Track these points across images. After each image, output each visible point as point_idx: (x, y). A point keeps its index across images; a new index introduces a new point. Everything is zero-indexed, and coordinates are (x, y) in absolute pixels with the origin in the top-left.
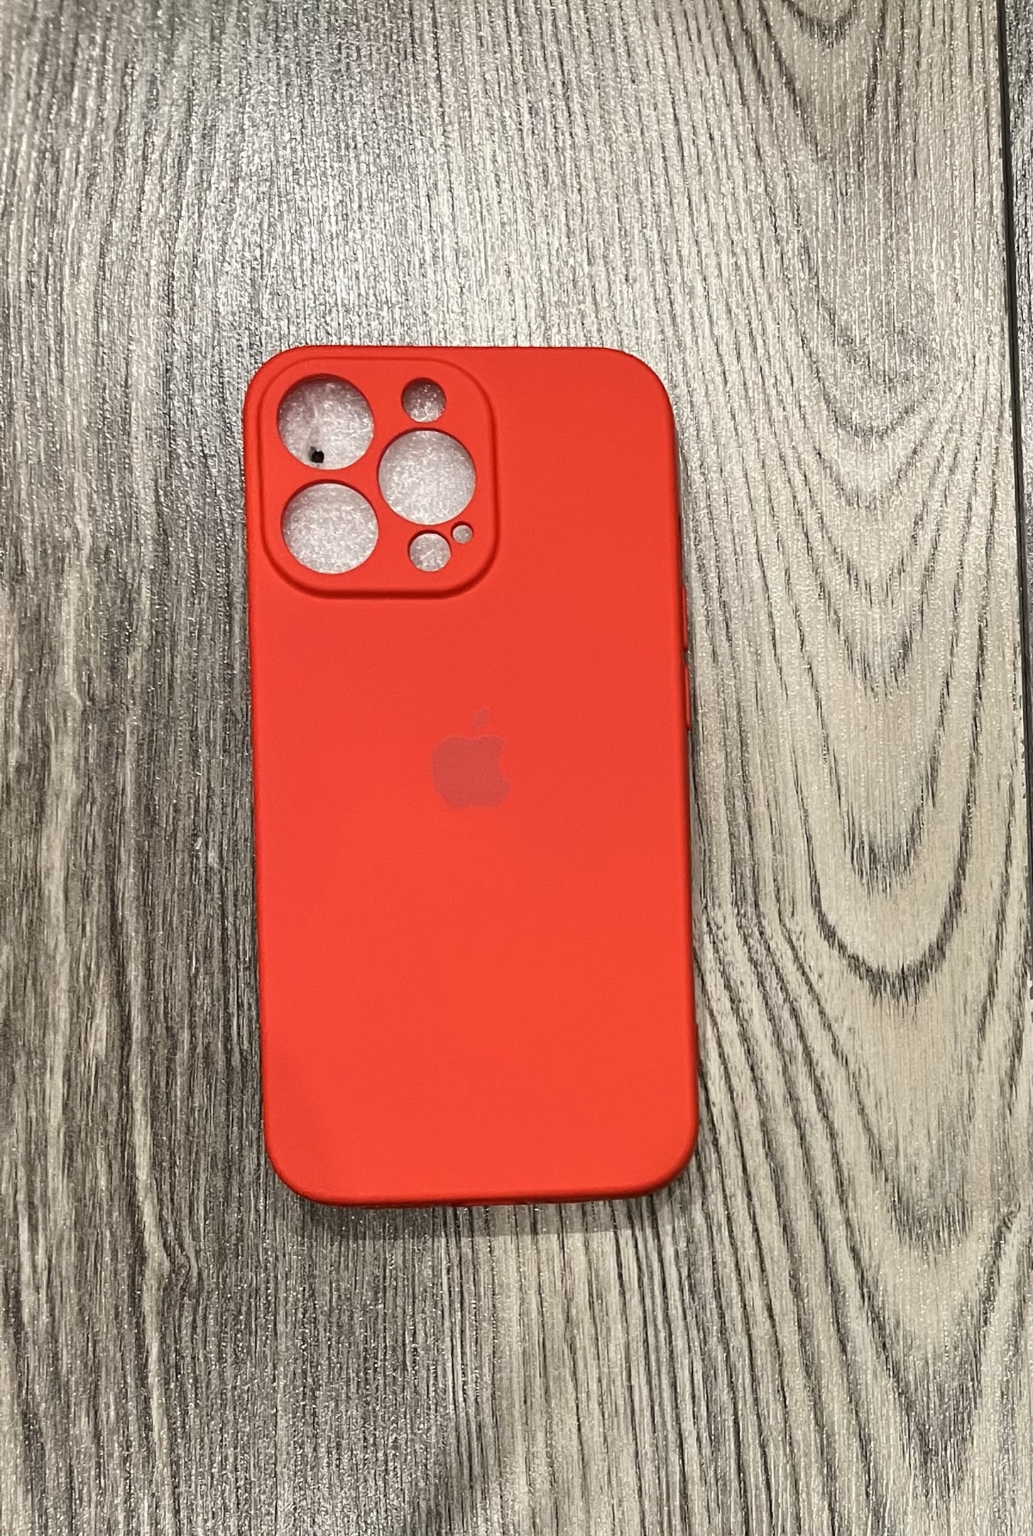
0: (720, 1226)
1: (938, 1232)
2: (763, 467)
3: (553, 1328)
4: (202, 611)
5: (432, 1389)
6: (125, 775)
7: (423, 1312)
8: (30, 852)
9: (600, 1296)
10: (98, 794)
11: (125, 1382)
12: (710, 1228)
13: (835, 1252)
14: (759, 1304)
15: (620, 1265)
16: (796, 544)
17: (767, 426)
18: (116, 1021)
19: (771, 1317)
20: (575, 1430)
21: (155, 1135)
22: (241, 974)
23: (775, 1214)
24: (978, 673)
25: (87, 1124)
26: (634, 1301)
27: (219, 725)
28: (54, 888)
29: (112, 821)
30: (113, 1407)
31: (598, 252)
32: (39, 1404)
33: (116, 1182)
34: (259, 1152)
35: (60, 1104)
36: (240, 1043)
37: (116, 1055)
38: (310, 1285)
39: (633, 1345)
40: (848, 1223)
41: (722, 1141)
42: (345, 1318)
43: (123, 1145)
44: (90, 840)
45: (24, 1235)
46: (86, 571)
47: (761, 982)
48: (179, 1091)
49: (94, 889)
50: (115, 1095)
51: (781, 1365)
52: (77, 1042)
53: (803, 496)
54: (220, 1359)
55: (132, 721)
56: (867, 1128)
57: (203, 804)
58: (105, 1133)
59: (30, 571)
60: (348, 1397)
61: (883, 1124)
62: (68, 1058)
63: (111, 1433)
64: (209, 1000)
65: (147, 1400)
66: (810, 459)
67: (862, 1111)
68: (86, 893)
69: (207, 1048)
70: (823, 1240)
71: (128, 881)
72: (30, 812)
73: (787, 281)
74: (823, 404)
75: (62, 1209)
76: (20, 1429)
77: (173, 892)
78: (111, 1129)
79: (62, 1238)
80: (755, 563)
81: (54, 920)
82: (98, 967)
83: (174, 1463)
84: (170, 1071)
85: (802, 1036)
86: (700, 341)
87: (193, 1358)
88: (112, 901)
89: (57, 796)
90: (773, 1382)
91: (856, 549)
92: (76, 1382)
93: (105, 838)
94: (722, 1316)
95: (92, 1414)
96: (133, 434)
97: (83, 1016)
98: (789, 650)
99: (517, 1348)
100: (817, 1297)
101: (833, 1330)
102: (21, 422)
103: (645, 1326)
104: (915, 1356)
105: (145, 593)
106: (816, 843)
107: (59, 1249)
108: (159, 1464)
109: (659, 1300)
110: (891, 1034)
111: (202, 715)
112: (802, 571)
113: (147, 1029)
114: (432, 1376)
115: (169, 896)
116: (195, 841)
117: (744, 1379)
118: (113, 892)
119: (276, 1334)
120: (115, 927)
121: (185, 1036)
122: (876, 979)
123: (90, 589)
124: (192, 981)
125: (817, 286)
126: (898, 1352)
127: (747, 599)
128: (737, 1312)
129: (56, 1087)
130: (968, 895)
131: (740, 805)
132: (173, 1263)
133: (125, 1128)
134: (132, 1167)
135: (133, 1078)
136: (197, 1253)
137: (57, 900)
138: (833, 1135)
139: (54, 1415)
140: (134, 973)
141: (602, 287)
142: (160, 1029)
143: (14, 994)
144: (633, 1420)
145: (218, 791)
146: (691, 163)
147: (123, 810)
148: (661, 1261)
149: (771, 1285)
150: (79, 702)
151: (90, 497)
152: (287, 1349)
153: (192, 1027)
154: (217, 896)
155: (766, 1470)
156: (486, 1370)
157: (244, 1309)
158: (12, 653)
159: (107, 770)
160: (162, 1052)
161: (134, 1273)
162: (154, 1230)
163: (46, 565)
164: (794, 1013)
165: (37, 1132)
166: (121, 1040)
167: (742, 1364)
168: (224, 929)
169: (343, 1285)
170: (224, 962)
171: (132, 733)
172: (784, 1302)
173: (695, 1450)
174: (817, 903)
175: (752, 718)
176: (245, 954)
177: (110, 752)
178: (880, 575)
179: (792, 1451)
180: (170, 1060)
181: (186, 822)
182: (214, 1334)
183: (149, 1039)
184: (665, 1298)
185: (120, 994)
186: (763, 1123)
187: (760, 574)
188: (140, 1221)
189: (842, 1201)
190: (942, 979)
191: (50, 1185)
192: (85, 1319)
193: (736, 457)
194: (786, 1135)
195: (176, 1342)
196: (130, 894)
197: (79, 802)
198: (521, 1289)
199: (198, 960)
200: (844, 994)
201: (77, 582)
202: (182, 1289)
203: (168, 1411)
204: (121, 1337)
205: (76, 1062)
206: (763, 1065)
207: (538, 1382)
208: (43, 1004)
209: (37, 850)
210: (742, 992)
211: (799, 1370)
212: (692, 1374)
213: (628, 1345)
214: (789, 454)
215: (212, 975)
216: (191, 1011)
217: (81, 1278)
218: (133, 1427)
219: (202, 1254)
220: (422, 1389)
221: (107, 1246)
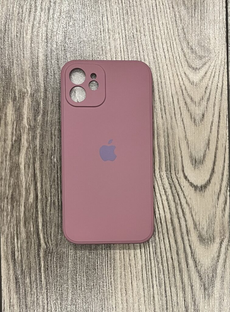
0: (162, 240)
1: (208, 242)
2: (173, 76)
3: (126, 261)
4: (53, 107)
5: (101, 274)
6: (37, 142)
7: (99, 257)
8: (17, 158)
9: (136, 255)
10: (31, 146)
11: (37, 272)
12: (159, 241)
13: (186, 246)
14: (170, 257)
16: (180, 93)
17: (174, 67)
18: (35, 195)
19: (172, 260)
20: (131, 283)
21: (43, 219)
23: (173, 238)
24: (219, 121)
25: (29, 217)
27: (57, 132)
28: (22, 167)
29: (34, 152)
30: (34, 277)
31: (138, 30)
32: (19, 276)
33: (35, 229)
35: (23, 213)
37: (35, 202)
38: (76, 251)
39: (143, 265)
40: (189, 240)
41: (162, 222)
42: (83, 258)
43: (36, 221)
44: (30, 156)
45: (16, 240)
46: (29, 99)
47: (171, 188)
48: (48, 210)
49: (31, 166)
50: (35, 211)
51: (174, 270)
52: (27, 199)
53: (182, 83)
54: (56, 267)
55: (38, 131)
56: (193, 220)
57: (53, 148)
58: (33, 219)
59: (17, 99)
60: (83, 275)
61: (197, 219)
62: (25, 203)
63: (33, 282)
64: (54, 191)
65: (41, 275)
66: (183, 75)
67: (192, 216)
68: (29, 167)
69: (54, 201)
70: (184, 243)
71: (37, 165)
72: (17, 150)
73: (179, 36)
74: (186, 63)
75: (23, 235)
76: (15, 281)
78: (34, 218)
79: (23, 241)
80: (171, 97)
81: (22, 173)
82: (31, 183)
83: (47, 289)
84: (46, 206)
85: (180, 200)
86: (160, 49)
87: (51, 267)
88: (34, 169)
89: (23, 147)
90: (173, 273)
91: (193, 94)
92: (26, 271)
93: (33, 156)
94: (162, 259)
95: (29, 278)
96: (39, 69)
97: (28, 194)
98: (178, 116)
99: (119, 265)
100: (182, 255)
101: (185, 262)
102: (15, 66)
103: (146, 261)
104: (203, 268)
105: (42, 103)
106: (183, 158)
107: (23, 243)
108: (44, 289)
109: (149, 256)
110: (199, 199)
111: (53, 130)
112: (181, 98)
113: (41, 197)
114: (101, 271)
115: (46, 168)
116: (52, 156)
117: (166, 273)
118: (34, 167)
119: (68, 262)
120: (35, 175)
122: (196, 187)
123: (30, 103)
124: (51, 186)
125: (185, 37)
126: (199, 268)
127: (169, 105)
128: (165, 258)
129: (22, 209)
130: (216, 169)
132: (47, 246)
133: (37, 217)
134: (38, 226)
135: (38, 207)
136: (52, 244)
137: (23, 169)
138: (186, 221)
139: (22, 278)
140: (39, 185)
141: (139, 37)
142: (44, 196)
143: (14, 189)
144: (143, 281)
145: (56, 146)
146: (159, 10)
147: (37, 150)
148: (149, 247)
149: (172, 253)
150: (28, 127)
151: (30, 82)
152: (71, 265)
153: (51, 196)
154: (56, 168)
155: (171, 292)
156: (112, 270)
157: (62, 256)
158: (14, 116)
159: (33, 141)
160: (45, 202)
161: (38, 249)
162: (43, 239)
163: (21, 97)
164: (178, 195)
165: (18, 218)
166: (36, 199)
167: (166, 269)
168: (58, 176)
170: (58, 183)
171: (39, 133)
172: (175, 257)
173: (156, 287)
174: (183, 171)
175: (170, 131)
177: (34, 138)
178: (198, 100)
179: (176, 288)
180: (46, 203)
181: (50, 152)
182: (55, 262)
183: (42, 199)
184: (150, 255)
185: (36, 189)
186: (171, 218)
187: (172, 100)
188: (40, 237)
189: (188, 235)
190: (210, 188)
191: (21, 230)
192: (28, 258)
193: (167, 74)
194: (176, 221)
195: (47, 263)
196: (38, 168)
197: (27, 148)
198: (120, 253)
199: (52, 182)
200: (189, 191)
201: (27, 101)
202: (49, 252)
203: (45, 278)
204: (36, 262)
205: (27, 203)
206: (171, 206)
207: (123, 273)
208: (20, 191)
209: (19, 158)
210: (167, 190)
211: (178, 271)
212: (155, 271)
213: (142, 265)
214: (179, 73)
215: (55, 185)
216: (51, 193)
217: (27, 249)
218: (38, 281)
219: (53, 245)
220: (99, 274)
221: (33, 243)
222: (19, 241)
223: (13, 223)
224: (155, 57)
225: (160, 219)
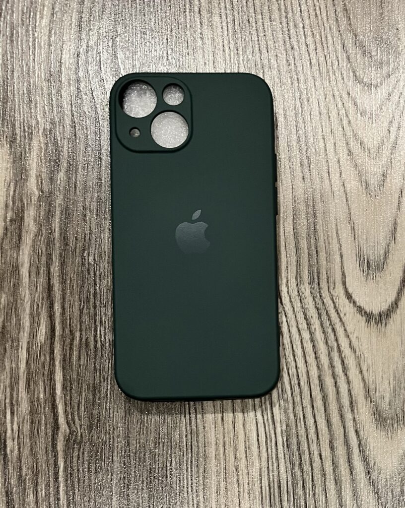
0: (300, 420)
1: (393, 424)
2: (326, 99)
3: (229, 461)
4: (89, 155)
5: (178, 486)
6: (55, 224)
7: (175, 453)
8: (15, 256)
9: (249, 448)
10: (44, 232)
11: (49, 480)
12: (296, 420)
13: (348, 432)
14: (316, 453)
15: (258, 435)
16: (339, 133)
18: (49, 327)
19: (321, 459)
20: (238, 505)
21: (64, 375)
22: (102, 308)
23: (324, 415)
25: (36, 371)
26: (264, 450)
27: (95, 204)
28: (24, 271)
29: (50, 243)
30: (44, 490)
31: (259, 9)
32: (13, 488)
33: (47, 395)
34: (107, 384)
35: (25, 362)
36: (101, 337)
37: (48, 342)
38: (128, 441)
39: (263, 469)
40: (354, 420)
41: (302, 384)
42: (142, 455)
43: (51, 380)
44: (40, 251)
45: (8, 417)
46: (41, 138)
47: (320, 317)
48: (75, 358)
49: (42, 271)
50: (48, 358)
51: (325, 480)
52: (33, 335)
54: (89, 471)
55: (59, 201)
56: (364, 380)
57: (88, 237)
58: (43, 375)
59: (18, 138)
60: (142, 489)
61: (370, 378)
62: (28, 343)
63: (43, 501)
64: (88, 319)
65: (58, 487)
66: (345, 96)
67: (361, 372)
68: (38, 273)
69: (87, 340)
70: (344, 427)
71: (55, 268)
72: (16, 239)
73: (337, 21)
74: (351, 74)
75: (24, 407)
76: (5, 498)
77: (74, 274)
78: (46, 373)
79: (24, 418)
80: (322, 140)
81: (24, 284)
82: (42, 303)
84: (71, 349)
85: (337, 340)
86: (300, 45)
87: (78, 470)
88: (49, 277)
89: (27, 232)
90: (321, 486)
91: (364, 135)
92: (29, 480)
93: (46, 250)
94: (300, 458)
95: (35, 493)
96: (63, 82)
97: (35, 325)
98: (335, 177)
99: (214, 469)
100: (341, 451)
101: (347, 464)
103: (268, 461)
104: (382, 476)
105: (65, 148)
106: (344, 258)
107: (23, 423)
109: (274, 450)
110: (374, 340)
111: (88, 200)
112: (341, 144)
113: (62, 330)
114: (178, 480)
115: (72, 275)
116: (84, 252)
117: (309, 484)
118: (49, 273)
119: (113, 461)
120: (49, 288)
121: (78, 334)
122: (369, 316)
123: (43, 146)
124: (81, 311)
125: (351, 24)
126: (374, 475)
127: (318, 155)
128: (307, 456)
129: (23, 354)
131: (313, 241)
132: (70, 430)
133: (52, 373)
134: (54, 389)
135: (55, 352)
136: (81, 426)
137: (26, 276)
138: (349, 382)
139: (19, 493)
140: (57, 307)
141: (260, 24)
142: (67, 331)
143: (7, 315)
144: (262, 501)
145: (94, 232)
147: (54, 239)
148: (275, 434)
149: (321, 445)
150: (37, 193)
151: (44, 108)
152: (117, 468)
153: (81, 330)
154: (92, 275)
156: (201, 478)
157: (100, 450)
158: (10, 172)
160: (68, 341)
161: (54, 434)
162: (63, 416)
163: (25, 135)
164: (334, 330)
165: (15, 373)
166: (51, 336)
167: (308, 479)
168: (95, 290)
169: (142, 441)
170: (95, 303)
171: (59, 206)
172: (327, 452)
174: (344, 283)
175: (319, 206)
176: (103, 300)
177: (49, 214)
178: (374, 146)
180: (71, 344)
181: (80, 244)
182: (87, 461)
183: (62, 335)
184: (277, 449)
185: (51, 317)
186: (319, 377)
187: (323, 145)
188: (57, 412)
189: (352, 410)
190: (397, 317)
191: (20, 396)
192: (33, 453)
193: (314, 95)
194: (329, 382)
195: (71, 463)
196: (56, 274)
197: (36, 235)
198: (216, 444)
199: (84, 303)
200: (354, 323)
201: (37, 142)
202: (74, 441)
203: (67, 493)
204: (48, 461)
205: (32, 344)
206: (320, 352)
207: (223, 484)
208: (19, 320)
209: (18, 255)
210: (312, 321)
211: (333, 482)
212: (287, 482)
213: (261, 469)
214: (337, 94)
215: (90, 309)
216: (81, 324)
217: (32, 436)
218: (52, 499)
219: (83, 426)
220: (174, 486)
221: (43, 422)
222: (16, 419)
223: (4, 382)
224: (291, 61)
225: (298, 379)
